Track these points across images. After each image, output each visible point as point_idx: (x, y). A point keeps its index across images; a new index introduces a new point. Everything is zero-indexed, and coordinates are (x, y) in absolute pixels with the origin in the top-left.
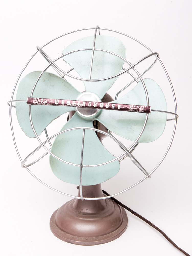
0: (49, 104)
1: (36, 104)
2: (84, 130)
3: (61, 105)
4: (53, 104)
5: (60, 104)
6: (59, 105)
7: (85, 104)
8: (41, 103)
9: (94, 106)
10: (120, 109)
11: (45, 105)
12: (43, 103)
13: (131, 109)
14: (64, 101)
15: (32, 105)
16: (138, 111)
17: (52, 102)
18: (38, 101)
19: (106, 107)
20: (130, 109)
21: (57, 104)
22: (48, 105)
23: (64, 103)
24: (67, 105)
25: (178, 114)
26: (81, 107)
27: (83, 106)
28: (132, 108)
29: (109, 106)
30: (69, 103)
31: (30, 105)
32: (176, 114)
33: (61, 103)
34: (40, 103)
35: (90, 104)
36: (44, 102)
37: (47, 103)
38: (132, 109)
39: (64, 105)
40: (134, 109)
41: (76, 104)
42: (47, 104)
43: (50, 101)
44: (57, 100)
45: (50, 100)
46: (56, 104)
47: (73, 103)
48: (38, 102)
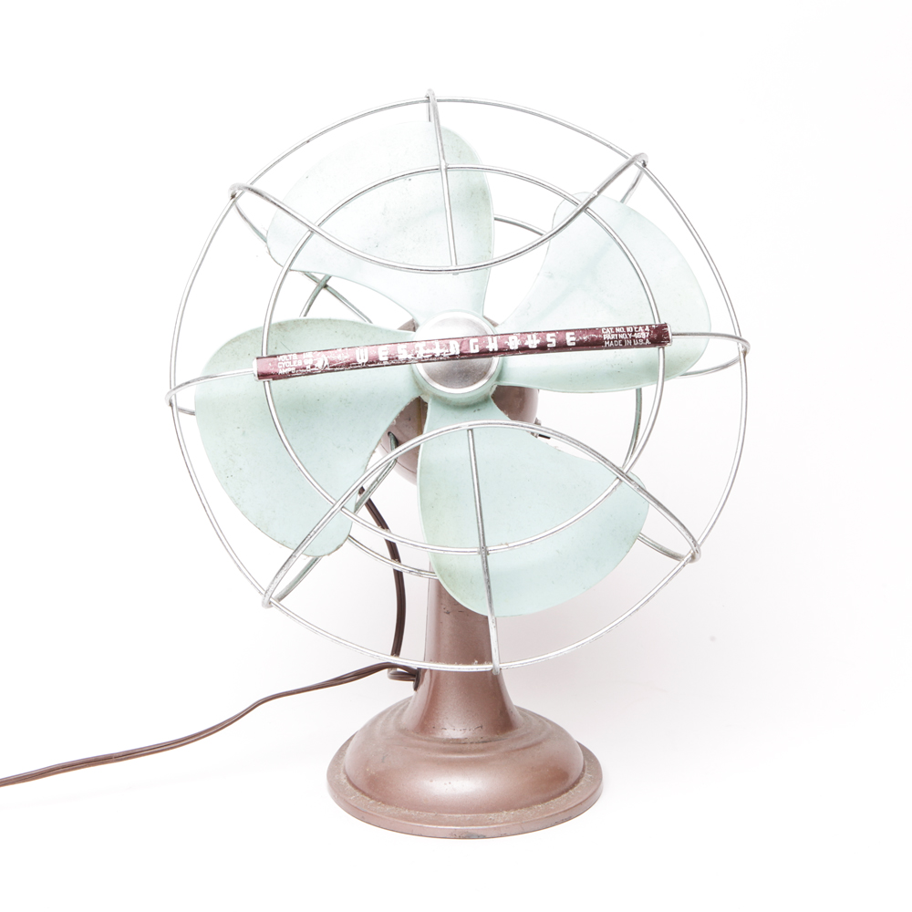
0: (334, 367)
1: (290, 373)
2: (471, 430)
3: (378, 364)
4: (351, 365)
5: (373, 363)
6: (371, 363)
7: (458, 346)
8: (308, 367)
9: (491, 350)
10: (574, 344)
11: (322, 372)
12: (312, 367)
13: (610, 340)
14: (385, 347)
15: (274, 379)
16: (633, 343)
17: (346, 357)
18: (294, 362)
19: (530, 347)
20: (606, 340)
21: (365, 361)
22: (333, 371)
23: (386, 353)
24: (397, 358)
25: (743, 337)
26: (447, 360)
27: (455, 355)
28: (613, 337)
29: (538, 342)
30: (405, 352)
31: (267, 383)
32: (738, 335)
33: (378, 357)
34: (305, 368)
35: (475, 344)
36: (316, 362)
37: (327, 363)
38: (613, 340)
39: (389, 359)
40: (618, 339)
41: (428, 351)
42: (329, 369)
43: (339, 357)
44: (362, 350)
45: (336, 352)
46: (360, 362)
47: (418, 349)
48: (295, 365)
